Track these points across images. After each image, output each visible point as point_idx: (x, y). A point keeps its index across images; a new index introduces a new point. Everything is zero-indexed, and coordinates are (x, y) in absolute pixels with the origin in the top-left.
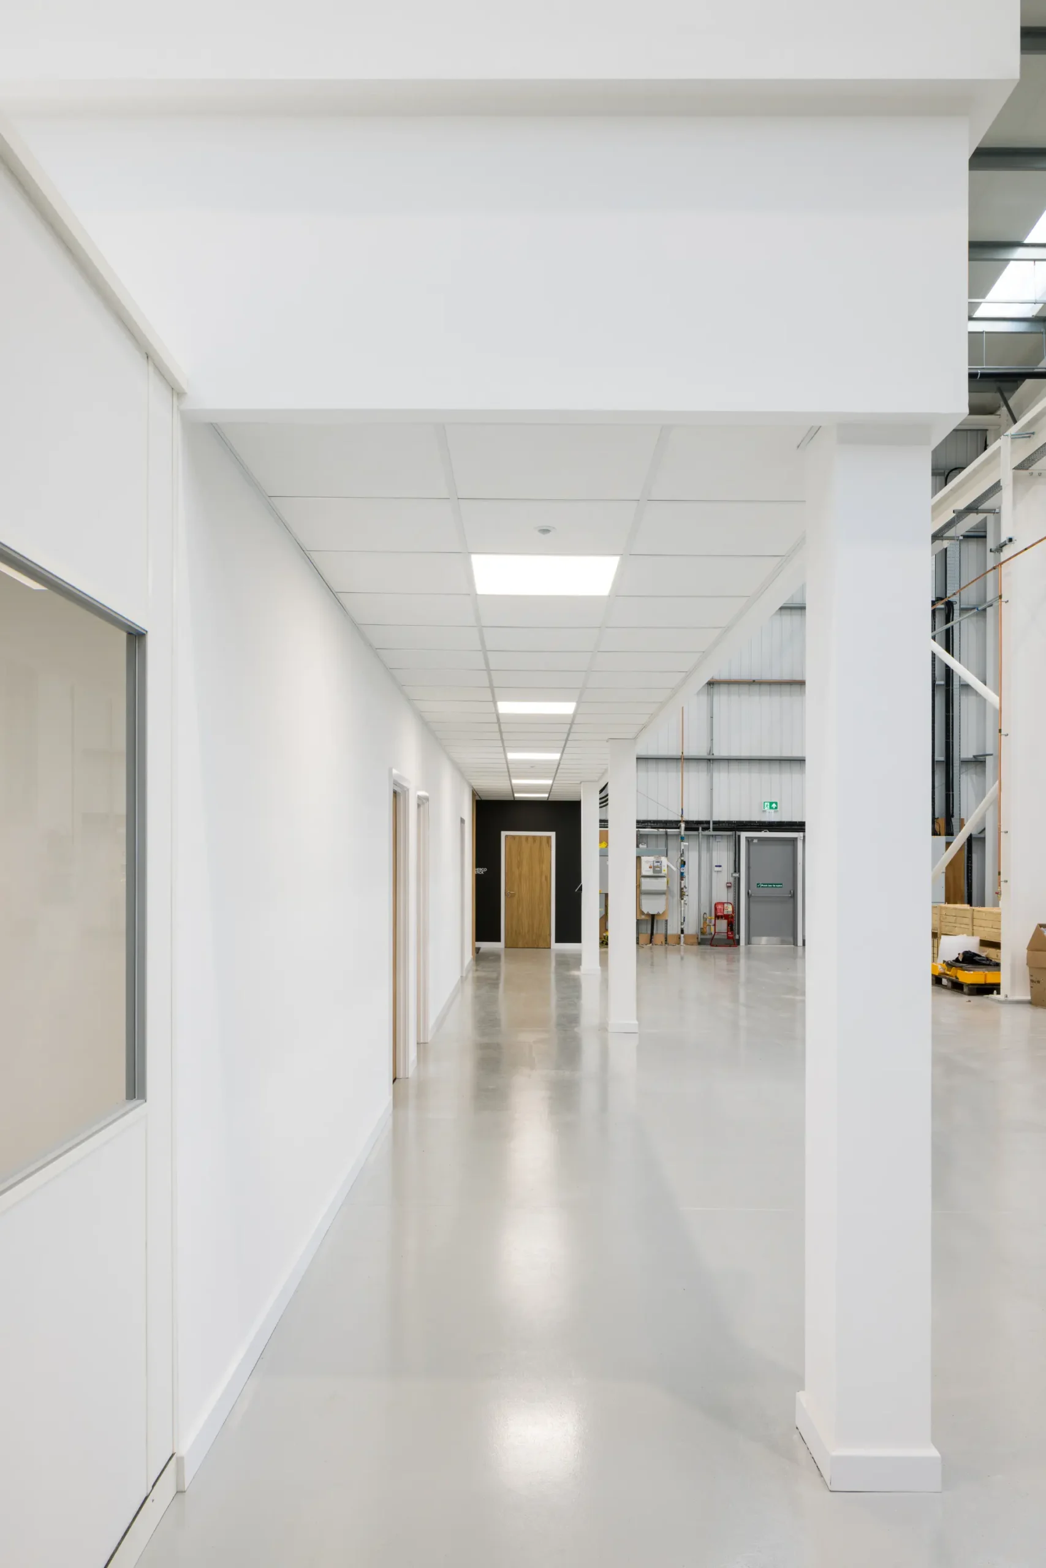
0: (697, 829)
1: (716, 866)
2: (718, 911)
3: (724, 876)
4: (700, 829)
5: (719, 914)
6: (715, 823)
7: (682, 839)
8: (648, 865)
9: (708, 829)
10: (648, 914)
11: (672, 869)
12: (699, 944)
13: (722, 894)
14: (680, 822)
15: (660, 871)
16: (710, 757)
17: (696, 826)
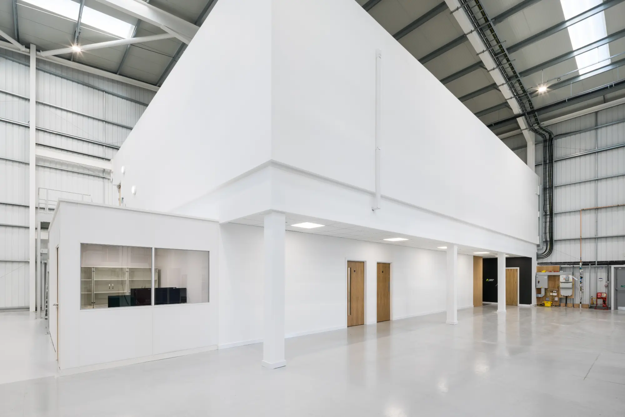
0: (589, 265)
1: (600, 279)
2: (598, 296)
3: (604, 282)
4: (590, 264)
5: (599, 297)
6: (598, 262)
7: (580, 269)
8: (563, 279)
9: (595, 264)
10: (564, 296)
11: (575, 280)
12: (590, 308)
13: (602, 289)
14: (580, 262)
15: (569, 280)
16: (596, 237)
17: (588, 263)
